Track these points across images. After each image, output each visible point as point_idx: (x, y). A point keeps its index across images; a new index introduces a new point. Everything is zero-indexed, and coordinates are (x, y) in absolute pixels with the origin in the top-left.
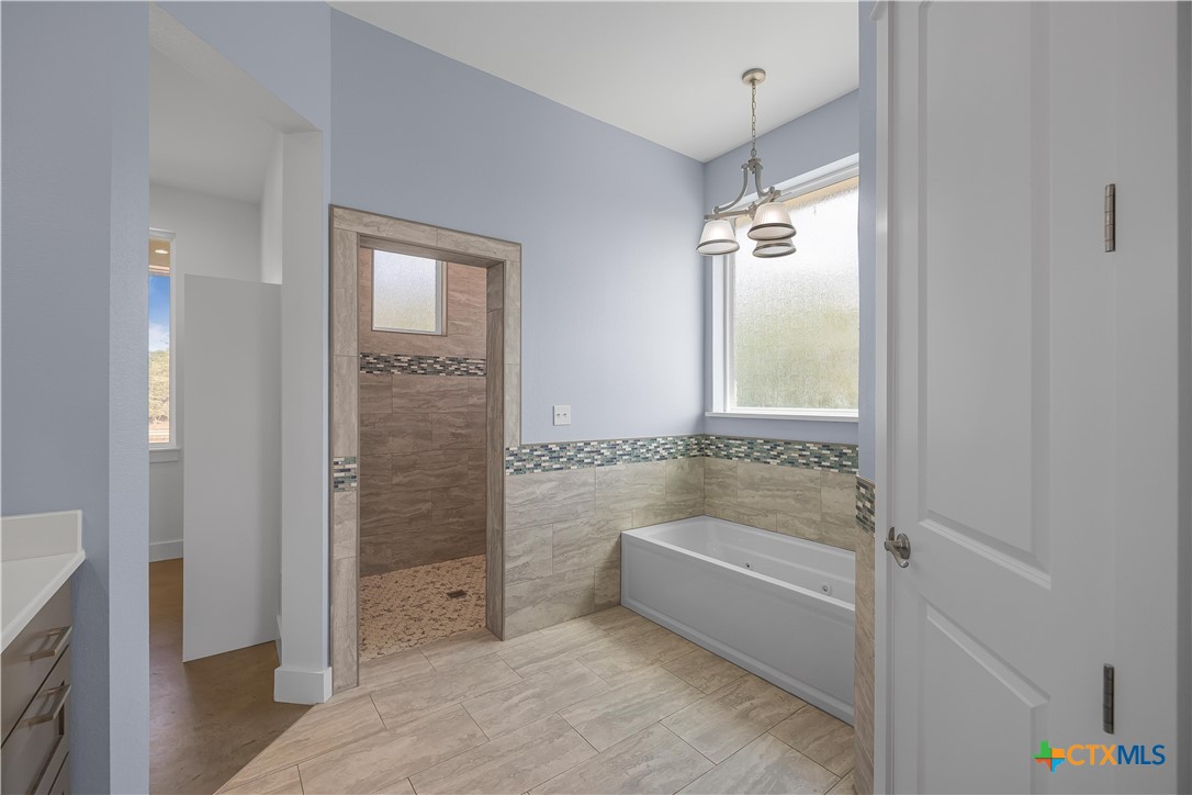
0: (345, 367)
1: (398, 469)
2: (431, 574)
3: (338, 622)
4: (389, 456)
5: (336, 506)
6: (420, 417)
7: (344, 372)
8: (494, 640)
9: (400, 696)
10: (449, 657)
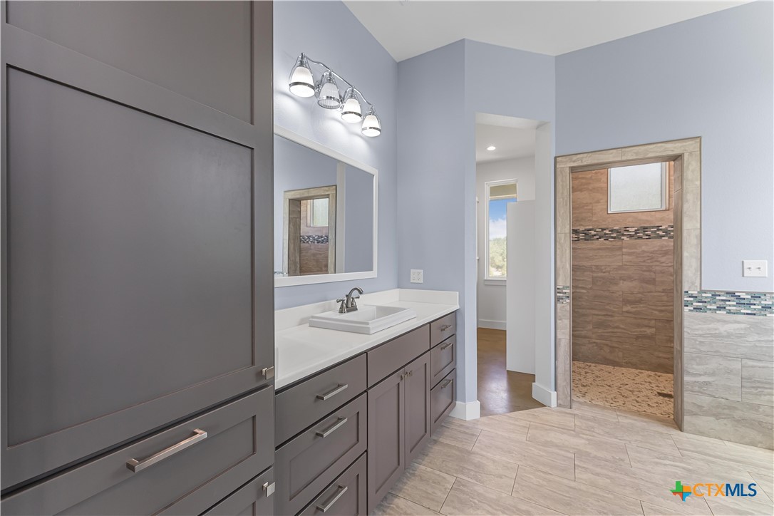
0: (563, 239)
1: (626, 302)
2: (651, 378)
3: (559, 370)
4: (621, 293)
5: (558, 311)
6: (645, 268)
7: (562, 241)
8: (675, 428)
9: (590, 423)
10: (632, 421)
